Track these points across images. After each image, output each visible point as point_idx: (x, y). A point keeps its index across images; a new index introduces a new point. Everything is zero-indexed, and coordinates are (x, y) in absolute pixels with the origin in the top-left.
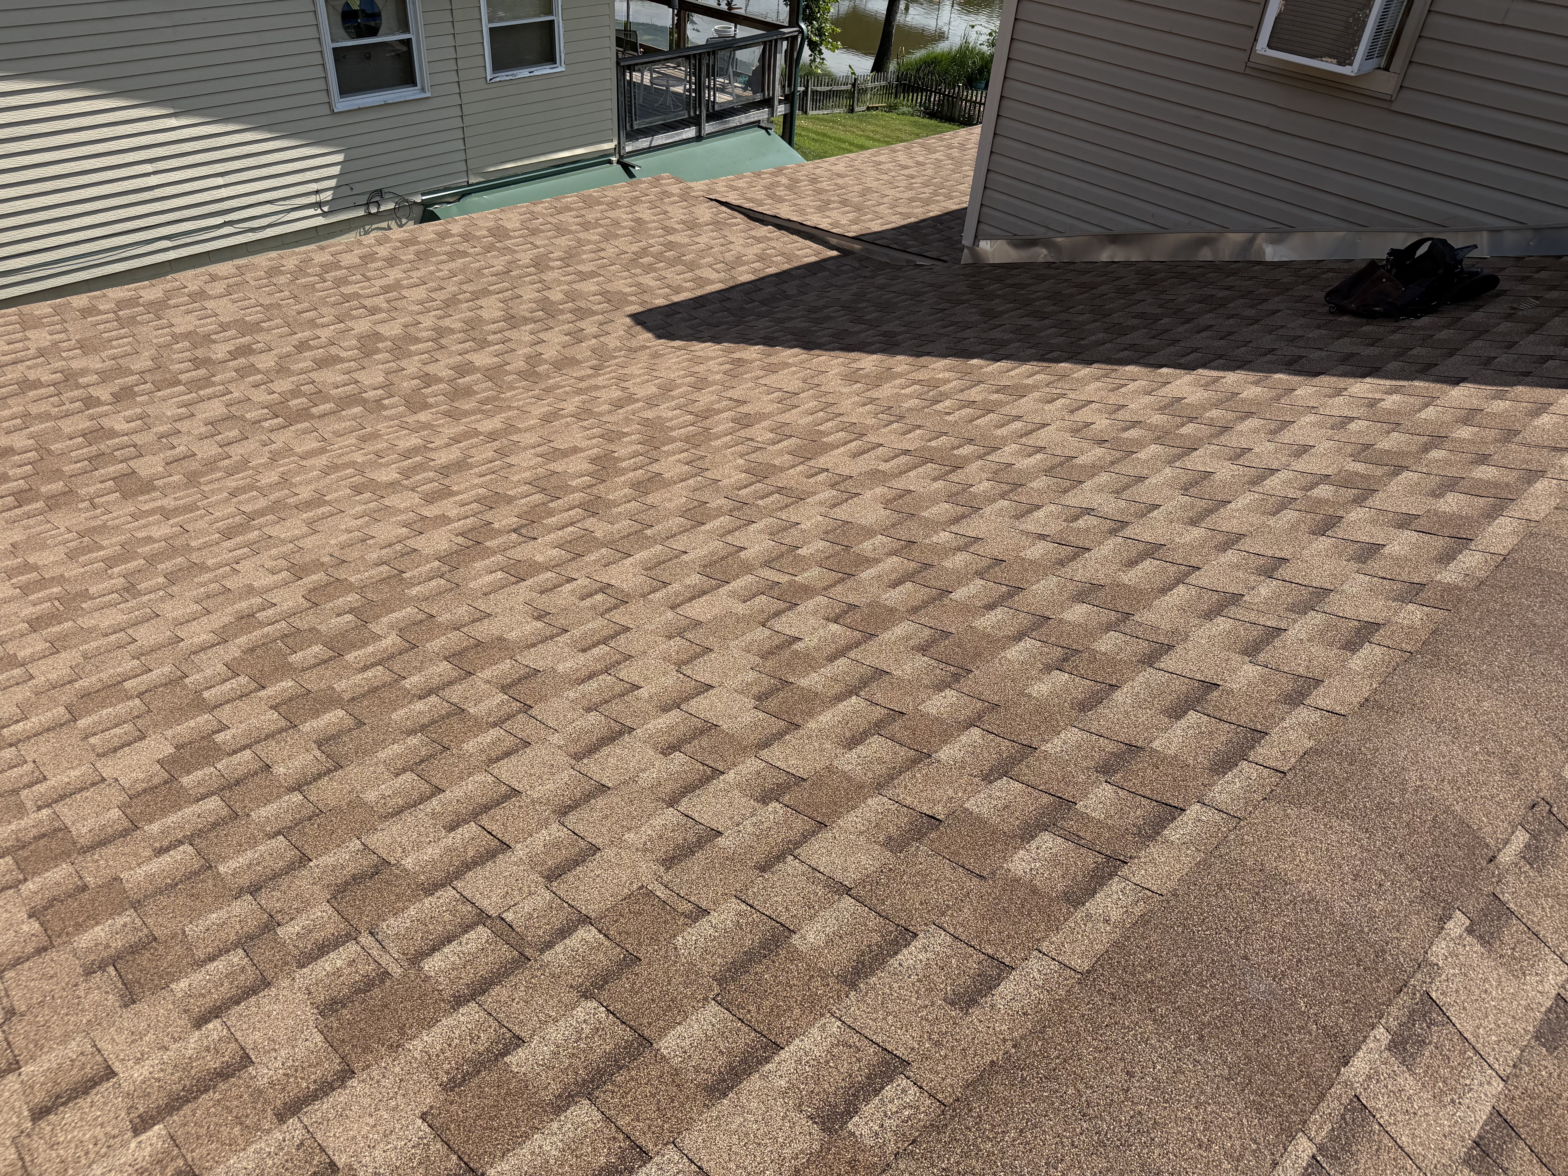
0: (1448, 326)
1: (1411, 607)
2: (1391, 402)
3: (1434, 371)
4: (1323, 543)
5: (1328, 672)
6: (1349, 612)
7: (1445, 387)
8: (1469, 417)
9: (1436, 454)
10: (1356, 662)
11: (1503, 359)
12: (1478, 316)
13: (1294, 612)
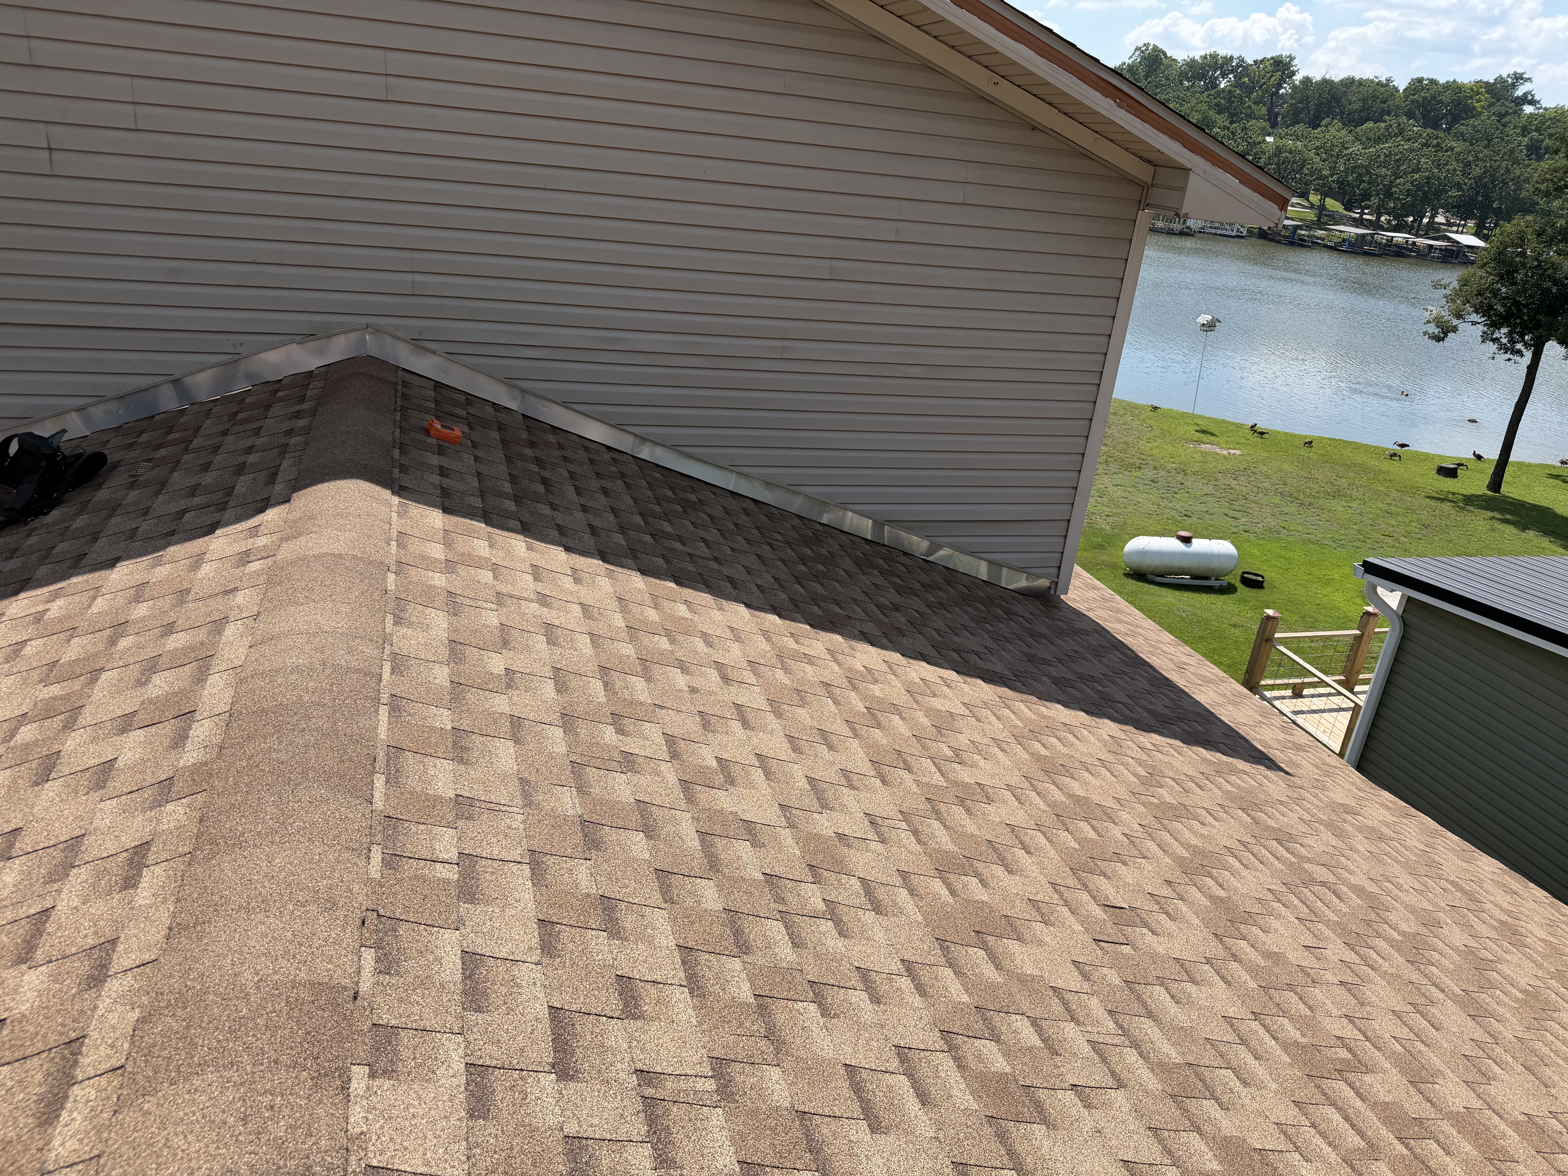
0: (80, 513)
1: (170, 807)
2: (56, 609)
3: (85, 561)
4: (52, 789)
5: (118, 925)
6: (111, 847)
7: (103, 573)
8: (139, 593)
9: (124, 643)
10: (144, 894)
11: (145, 526)
12: (103, 494)
13: (55, 881)
